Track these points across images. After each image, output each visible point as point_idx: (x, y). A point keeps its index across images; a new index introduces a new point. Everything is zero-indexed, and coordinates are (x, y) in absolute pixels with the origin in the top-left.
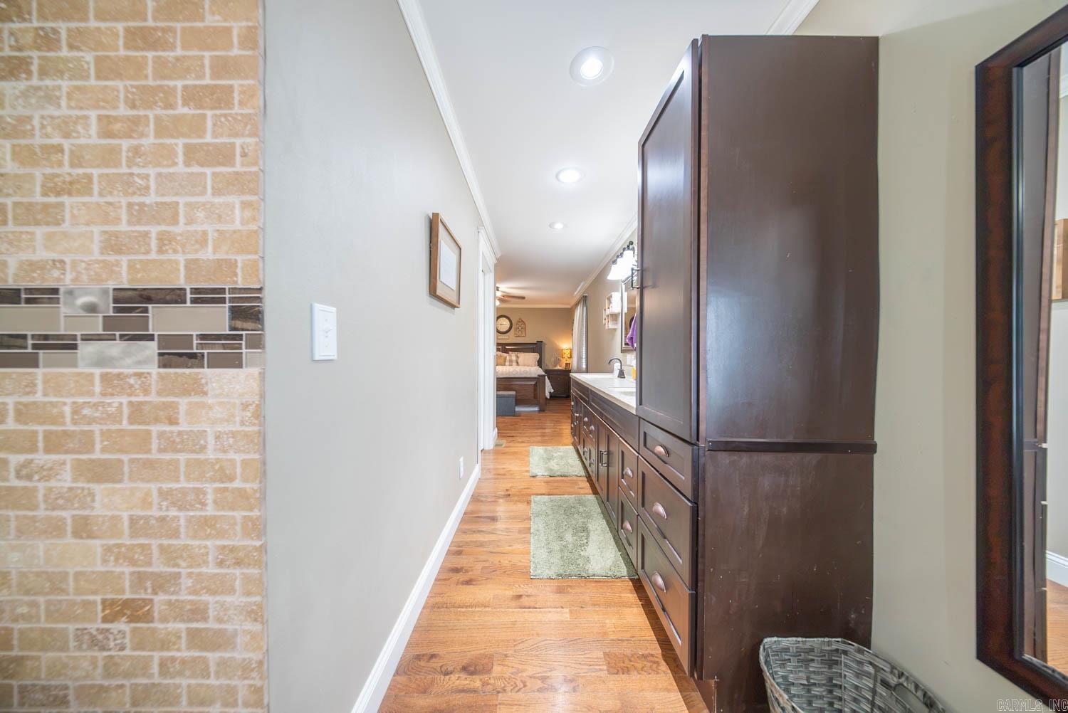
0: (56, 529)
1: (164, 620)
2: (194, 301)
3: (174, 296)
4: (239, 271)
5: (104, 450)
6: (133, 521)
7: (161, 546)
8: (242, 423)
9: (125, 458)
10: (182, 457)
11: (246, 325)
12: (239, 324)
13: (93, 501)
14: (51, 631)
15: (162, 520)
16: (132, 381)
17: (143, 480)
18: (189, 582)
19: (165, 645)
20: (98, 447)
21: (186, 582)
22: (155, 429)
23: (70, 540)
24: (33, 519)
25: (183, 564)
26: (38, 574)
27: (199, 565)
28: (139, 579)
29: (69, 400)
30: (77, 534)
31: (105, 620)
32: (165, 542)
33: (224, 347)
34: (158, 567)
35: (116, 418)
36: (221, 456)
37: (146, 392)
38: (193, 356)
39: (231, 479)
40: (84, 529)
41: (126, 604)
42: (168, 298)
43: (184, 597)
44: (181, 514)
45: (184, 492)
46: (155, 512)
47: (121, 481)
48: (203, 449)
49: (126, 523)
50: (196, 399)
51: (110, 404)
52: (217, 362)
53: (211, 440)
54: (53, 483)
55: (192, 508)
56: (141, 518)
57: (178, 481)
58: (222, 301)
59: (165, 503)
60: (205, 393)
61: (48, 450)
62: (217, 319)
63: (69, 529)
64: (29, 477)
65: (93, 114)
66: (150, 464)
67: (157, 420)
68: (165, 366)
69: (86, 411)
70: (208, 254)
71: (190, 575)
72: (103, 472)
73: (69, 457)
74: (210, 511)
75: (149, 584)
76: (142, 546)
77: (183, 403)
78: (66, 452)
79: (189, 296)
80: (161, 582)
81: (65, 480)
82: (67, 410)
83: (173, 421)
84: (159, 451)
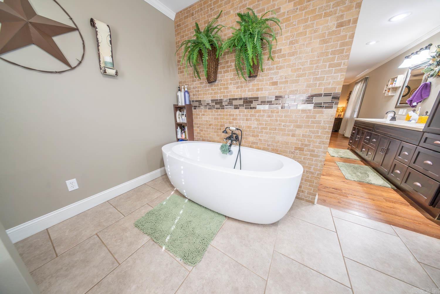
0: (289, 135)
1: (306, 151)
2: (324, 96)
3: (320, 95)
4: (337, 89)
5: (299, 123)
6: (303, 135)
7: (308, 140)
8: (330, 119)
9: (303, 124)
10: (315, 125)
11: (335, 100)
12: (333, 100)
13: (296, 131)
14: (285, 150)
15: (309, 135)
16: (307, 111)
17: (306, 128)
18: (312, 146)
19: (305, 155)
20: (299, 122)
21: (311, 146)
22: (310, 120)
23: (291, 137)
24: (285, 133)
25: (312, 143)
26: (284, 142)
27: (315, 143)
28: (302, 144)
29: (294, 114)
30: (292, 136)
31: (294, 150)
32: (309, 139)
33: (328, 105)
34: (306, 143)
35: (303, 118)
36: (324, 125)
37: (310, 113)
38: (321, 106)
39: (326, 129)
40: (293, 135)
41: (299, 148)
42: (318, 95)
43: (311, 148)
44: (313, 135)
45: (315, 131)
46: (308, 134)
47: (302, 128)
48: (320, 123)
49: (302, 135)
50: (320, 114)
51: (302, 115)
52: (326, 107)
53: (322, 122)
54: (289, 128)
55: (316, 134)
56: (304, 134)
57: (314, 129)
58: (331, 95)
59: (310, 133)
60: (323, 113)
61: (289, 123)
62: (329, 99)
63: (291, 135)
64: (285, 127)
66: (309, 126)
67: (311, 118)
68: (314, 108)
69: (297, 116)
70: (330, 86)
71: (312, 145)
72: (299, 127)
73: (293, 124)
74: (319, 134)
75: (304, 145)
76: (304, 139)
77: (318, 115)
78: (293, 123)
79: (323, 95)
80: (306, 145)
81: (292, 127)
82: (294, 116)
83: (314, 118)
84: (311, 123)
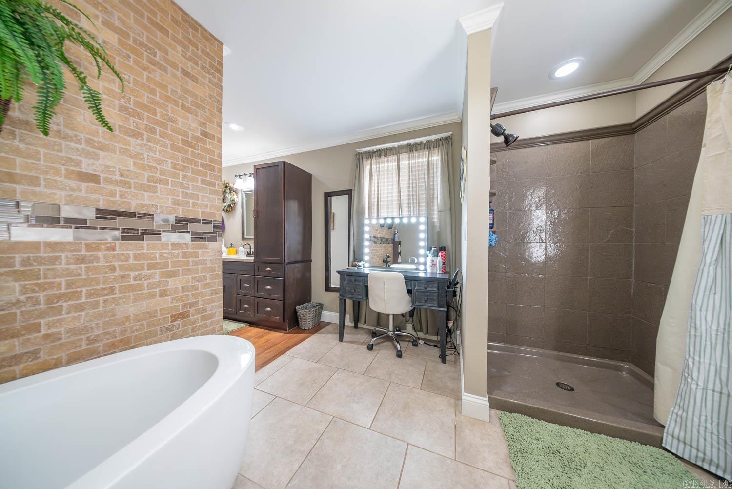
0: (153, 295)
1: (193, 315)
2: (202, 223)
3: (197, 221)
4: (217, 216)
5: (172, 267)
6: (183, 288)
7: (192, 294)
8: (217, 256)
9: (180, 269)
10: (200, 267)
11: (217, 230)
12: (215, 230)
13: (168, 284)
14: (150, 331)
15: (193, 286)
16: (183, 245)
17: (186, 275)
18: (201, 303)
19: (193, 323)
20: (170, 266)
21: (200, 302)
22: (191, 259)
23: (158, 298)
24: (142, 294)
25: (200, 298)
26: (144, 313)
27: (205, 297)
28: (185, 306)
29: (158, 252)
30: (161, 296)
31: (172, 322)
32: (194, 292)
33: (211, 236)
34: (192, 300)
35: (177, 257)
36: (212, 265)
37: (188, 248)
38: (202, 238)
39: (215, 271)
40: (163, 294)
41: (180, 314)
42: (194, 221)
43: (200, 307)
44: (199, 283)
45: (200, 277)
46: (190, 284)
47: (178, 276)
48: (206, 264)
49: (180, 288)
50: (204, 250)
51: (174, 253)
52: (209, 240)
53: (209, 261)
54: (150, 281)
55: (203, 281)
56: (185, 287)
57: (198, 274)
58: (211, 223)
59: (194, 281)
60: (207, 248)
61: (148, 269)
62: (209, 228)
63: (158, 295)
64: (140, 280)
65: (169, 161)
66: (189, 270)
67: (192, 257)
68: (192, 241)
69: (165, 255)
70: (208, 210)
71: (202, 300)
72: (172, 274)
73: (157, 271)
74: (208, 281)
75: (188, 306)
76: (186, 295)
77: (200, 251)
78: (157, 269)
79: (201, 221)
80: (192, 305)
81: (157, 278)
82: (157, 255)
83: (197, 257)
84: (192, 266)
